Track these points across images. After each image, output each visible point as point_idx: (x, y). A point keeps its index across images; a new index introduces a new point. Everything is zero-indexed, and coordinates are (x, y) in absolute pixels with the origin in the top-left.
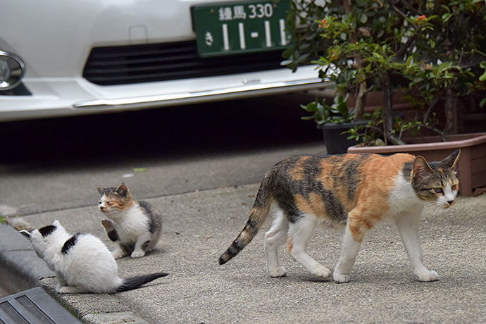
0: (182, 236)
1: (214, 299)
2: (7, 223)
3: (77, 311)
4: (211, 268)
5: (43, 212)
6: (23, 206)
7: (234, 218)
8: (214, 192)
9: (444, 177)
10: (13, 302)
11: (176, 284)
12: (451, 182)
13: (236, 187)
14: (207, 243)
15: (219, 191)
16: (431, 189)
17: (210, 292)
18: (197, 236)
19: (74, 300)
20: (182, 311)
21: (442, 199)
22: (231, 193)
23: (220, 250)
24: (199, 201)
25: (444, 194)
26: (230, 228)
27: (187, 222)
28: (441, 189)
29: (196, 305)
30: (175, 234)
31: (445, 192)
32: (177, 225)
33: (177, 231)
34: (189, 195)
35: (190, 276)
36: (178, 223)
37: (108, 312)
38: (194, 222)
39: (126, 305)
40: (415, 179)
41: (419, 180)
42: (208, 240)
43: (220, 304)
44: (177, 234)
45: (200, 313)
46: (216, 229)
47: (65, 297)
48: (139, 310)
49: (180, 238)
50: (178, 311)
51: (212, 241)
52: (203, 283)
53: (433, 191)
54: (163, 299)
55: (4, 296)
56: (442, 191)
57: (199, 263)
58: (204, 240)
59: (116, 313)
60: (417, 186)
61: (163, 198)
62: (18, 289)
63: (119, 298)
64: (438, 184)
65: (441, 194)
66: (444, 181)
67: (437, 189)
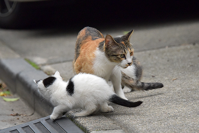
0: (156, 78)
1: (178, 121)
2: (40, 69)
3: (86, 129)
4: (176, 100)
5: (64, 62)
6: (51, 58)
7: (192, 66)
8: (178, 48)
9: (126, 47)
10: (44, 122)
11: (152, 111)
12: (130, 51)
13: (194, 44)
14: (173, 83)
15: (182, 47)
16: (118, 55)
17: (175, 117)
18: (166, 78)
19: (83, 121)
20: (156, 129)
21: (124, 62)
22: (191, 49)
23: (182, 88)
24: (168, 54)
25: (126, 59)
26: (189, 73)
27: (160, 69)
28: (124, 55)
29: (166, 126)
30: (151, 77)
31: (126, 57)
32: (153, 71)
33: (153, 75)
34: (161, 50)
35: (162, 105)
36: (153, 69)
37: (106, 130)
38: (165, 69)
39: (118, 125)
40: (107, 49)
41: (109, 49)
42: (174, 81)
43: (182, 125)
44: (153, 77)
45: (169, 131)
46: (180, 74)
47: (78, 120)
48: (127, 128)
49: (155, 80)
50: (154, 129)
51: (177, 81)
52: (170, 111)
53: (119, 56)
54: (143, 121)
55: (38, 119)
56: (124, 56)
57: (168, 97)
58: (171, 81)
59: (111, 131)
60: (109, 53)
61: (143, 52)
62: (48, 114)
63: (114, 120)
64: (122, 52)
65: (124, 58)
66: (125, 49)
67: (122, 55)
